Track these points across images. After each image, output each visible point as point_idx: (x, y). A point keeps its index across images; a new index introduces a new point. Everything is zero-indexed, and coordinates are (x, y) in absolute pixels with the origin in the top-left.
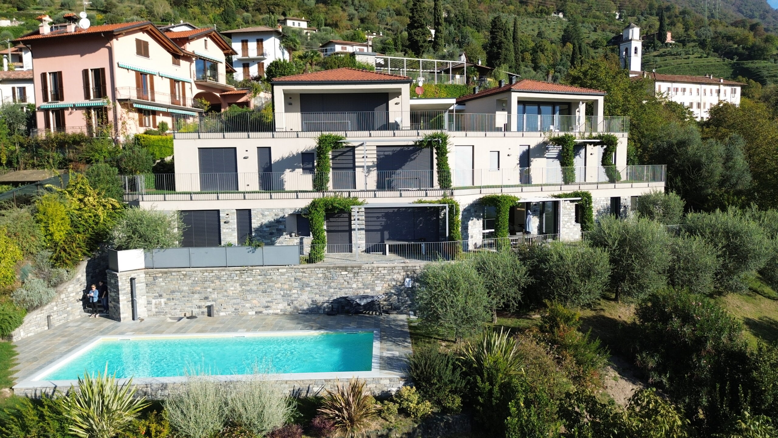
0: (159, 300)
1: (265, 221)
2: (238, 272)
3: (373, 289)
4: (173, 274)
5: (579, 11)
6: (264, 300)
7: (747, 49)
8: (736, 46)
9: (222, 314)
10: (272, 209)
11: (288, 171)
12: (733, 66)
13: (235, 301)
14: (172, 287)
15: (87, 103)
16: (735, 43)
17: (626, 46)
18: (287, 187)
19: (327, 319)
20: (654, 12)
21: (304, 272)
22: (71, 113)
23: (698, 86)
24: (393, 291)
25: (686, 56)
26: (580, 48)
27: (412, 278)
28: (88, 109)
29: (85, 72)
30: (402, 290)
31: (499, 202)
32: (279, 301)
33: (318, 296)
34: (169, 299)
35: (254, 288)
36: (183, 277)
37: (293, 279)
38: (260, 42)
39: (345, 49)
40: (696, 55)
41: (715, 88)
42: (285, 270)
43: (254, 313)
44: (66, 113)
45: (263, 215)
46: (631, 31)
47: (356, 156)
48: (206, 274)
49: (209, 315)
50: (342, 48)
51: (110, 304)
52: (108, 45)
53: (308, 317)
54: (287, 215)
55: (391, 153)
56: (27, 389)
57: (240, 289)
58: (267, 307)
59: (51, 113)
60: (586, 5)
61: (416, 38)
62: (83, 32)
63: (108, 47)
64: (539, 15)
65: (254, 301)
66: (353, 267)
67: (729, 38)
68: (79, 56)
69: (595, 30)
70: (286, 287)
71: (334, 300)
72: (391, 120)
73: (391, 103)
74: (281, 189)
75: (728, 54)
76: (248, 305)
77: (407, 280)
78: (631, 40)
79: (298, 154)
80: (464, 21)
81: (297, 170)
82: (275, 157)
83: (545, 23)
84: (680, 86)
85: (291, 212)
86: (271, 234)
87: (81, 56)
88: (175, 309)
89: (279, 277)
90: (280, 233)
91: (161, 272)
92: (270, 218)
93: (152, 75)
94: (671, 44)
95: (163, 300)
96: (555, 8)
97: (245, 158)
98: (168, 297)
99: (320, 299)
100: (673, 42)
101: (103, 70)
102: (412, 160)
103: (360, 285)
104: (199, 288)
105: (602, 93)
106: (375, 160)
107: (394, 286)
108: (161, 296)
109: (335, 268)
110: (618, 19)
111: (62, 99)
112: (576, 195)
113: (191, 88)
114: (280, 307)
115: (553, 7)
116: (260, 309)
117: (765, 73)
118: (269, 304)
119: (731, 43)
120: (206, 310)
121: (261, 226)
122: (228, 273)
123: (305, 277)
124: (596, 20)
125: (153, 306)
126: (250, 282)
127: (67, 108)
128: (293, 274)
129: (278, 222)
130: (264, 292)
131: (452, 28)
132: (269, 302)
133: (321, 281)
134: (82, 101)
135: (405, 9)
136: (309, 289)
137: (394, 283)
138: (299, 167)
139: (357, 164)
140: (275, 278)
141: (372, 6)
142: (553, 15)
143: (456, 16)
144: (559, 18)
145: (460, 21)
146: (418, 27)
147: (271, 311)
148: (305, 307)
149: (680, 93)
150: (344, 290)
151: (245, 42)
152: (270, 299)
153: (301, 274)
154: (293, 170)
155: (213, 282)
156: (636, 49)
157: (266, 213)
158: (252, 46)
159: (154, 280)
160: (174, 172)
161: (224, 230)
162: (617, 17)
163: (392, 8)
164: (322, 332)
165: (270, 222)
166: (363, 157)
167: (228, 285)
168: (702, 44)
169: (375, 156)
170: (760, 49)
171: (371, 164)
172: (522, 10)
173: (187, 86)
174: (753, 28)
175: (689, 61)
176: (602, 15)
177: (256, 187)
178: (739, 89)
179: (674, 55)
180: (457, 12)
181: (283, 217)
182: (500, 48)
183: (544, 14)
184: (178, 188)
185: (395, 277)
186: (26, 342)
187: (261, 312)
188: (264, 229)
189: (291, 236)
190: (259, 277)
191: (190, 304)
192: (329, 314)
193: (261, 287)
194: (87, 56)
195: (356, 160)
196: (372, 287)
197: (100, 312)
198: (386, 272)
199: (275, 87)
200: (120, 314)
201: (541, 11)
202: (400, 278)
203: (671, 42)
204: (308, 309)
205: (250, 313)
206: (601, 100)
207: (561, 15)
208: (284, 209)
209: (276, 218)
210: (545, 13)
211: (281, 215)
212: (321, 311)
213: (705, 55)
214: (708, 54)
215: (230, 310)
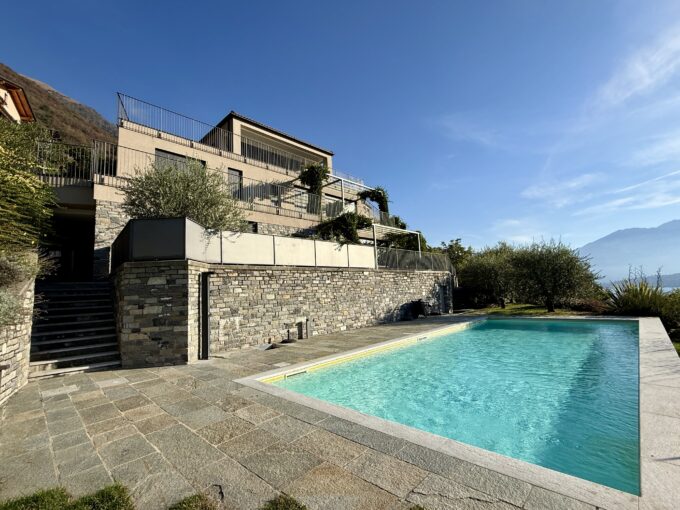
0: (232, 319)
2: (329, 274)
3: (421, 295)
4: (256, 273)
6: (353, 310)
10: (278, 226)
11: (257, 199)
13: (327, 313)
14: (251, 295)
32: (365, 310)
34: (246, 317)
35: (344, 295)
36: (268, 278)
37: (374, 284)
42: (368, 273)
43: (345, 328)
45: (269, 231)
48: (297, 275)
49: (300, 337)
57: (332, 297)
58: (357, 318)
65: (345, 313)
70: (369, 293)
76: (339, 318)
82: (247, 182)
85: (294, 232)
89: (364, 282)
91: (238, 270)
95: (237, 319)
98: (245, 312)
103: (415, 291)
104: (288, 297)
107: (431, 291)
114: (367, 317)
116: (350, 322)
118: (358, 315)
120: (296, 330)
123: (382, 282)
125: (222, 332)
126: (340, 287)
128: (374, 277)
130: (353, 300)
132: (357, 312)
133: (393, 286)
138: (268, 198)
147: (359, 324)
152: (358, 309)
154: (262, 199)
155: (304, 287)
157: (273, 230)
159: (225, 283)
167: (320, 291)
185: (430, 282)
187: (351, 326)
190: (348, 281)
200: (186, 346)
202: (433, 283)
208: (289, 227)
211: (286, 233)
215: (323, 326)
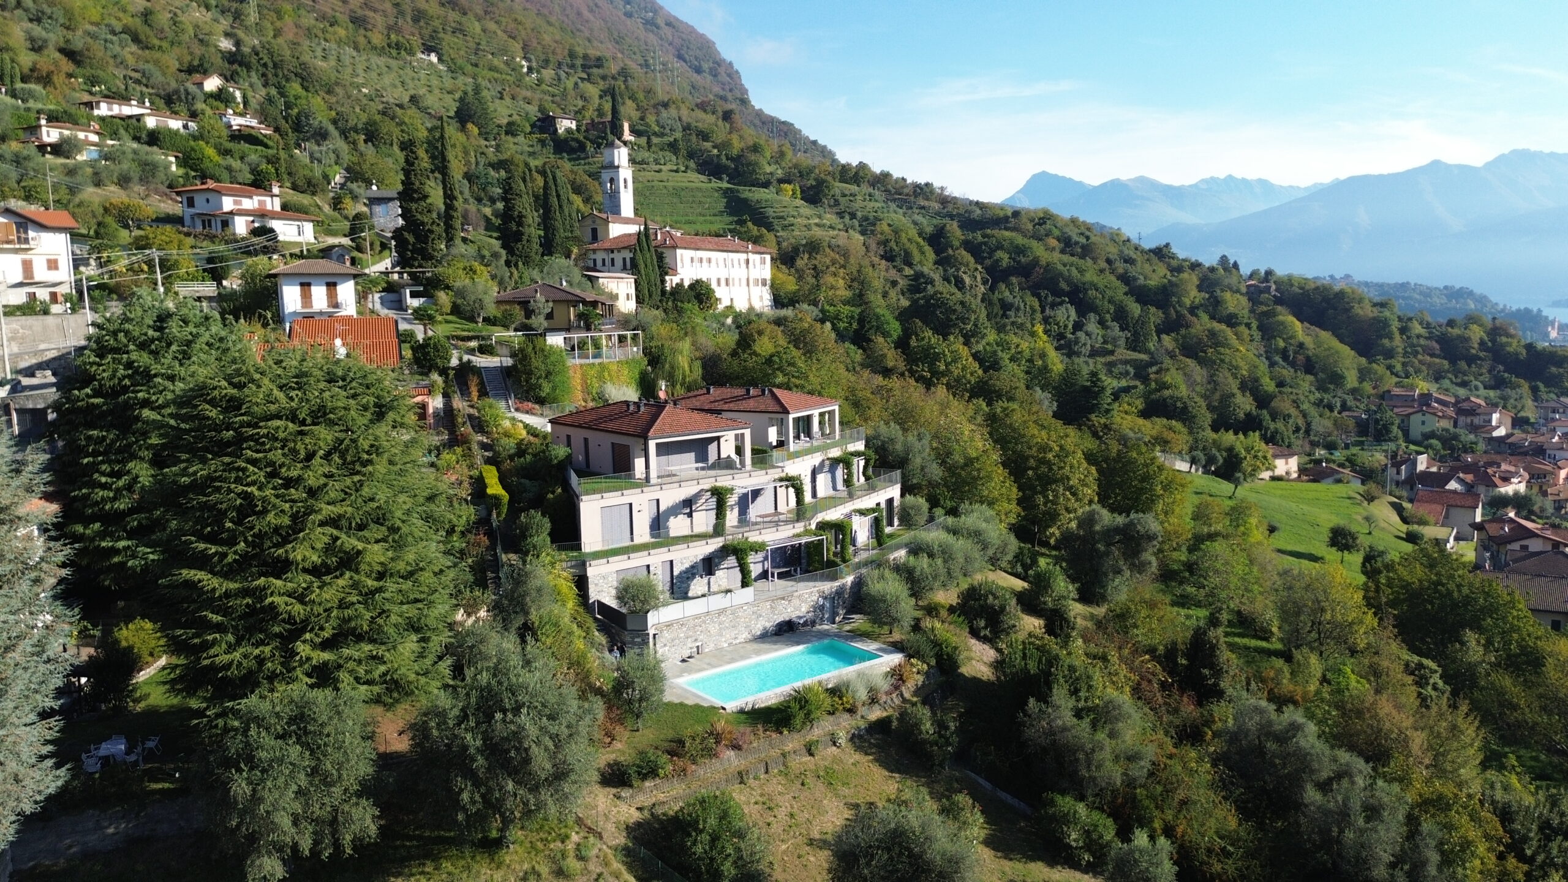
1: (683, 568)
3: (800, 611)
4: (674, 625)
5: (462, 52)
6: (733, 634)
7: (731, 159)
9: (707, 650)
10: (689, 557)
11: (672, 518)
13: (715, 638)
14: (673, 636)
16: (714, 147)
17: (612, 175)
20: (579, 62)
21: (759, 606)
23: (725, 255)
24: (811, 610)
25: (657, 167)
27: (823, 597)
30: (817, 608)
32: (743, 632)
33: (767, 623)
34: (670, 647)
35: (727, 625)
37: (751, 613)
38: (331, 286)
40: (669, 166)
41: (743, 256)
42: (746, 607)
45: (682, 563)
46: (616, 152)
49: (698, 653)
50: (236, 203)
54: (699, 561)
57: (718, 628)
60: (471, 39)
64: (394, 52)
65: (728, 636)
66: (788, 597)
67: (704, 136)
70: (747, 620)
71: (778, 624)
72: (723, 457)
73: (722, 440)
75: (710, 168)
76: (723, 640)
77: (820, 599)
78: (618, 167)
79: (680, 502)
81: (679, 517)
82: (662, 508)
83: (408, 71)
84: (704, 254)
85: (701, 558)
86: (688, 578)
88: (675, 653)
89: (743, 614)
90: (693, 576)
91: (666, 626)
92: (687, 565)
94: (631, 143)
95: (667, 649)
96: (421, 42)
97: (639, 511)
98: (670, 644)
100: (632, 138)
103: (793, 609)
104: (692, 633)
106: (737, 499)
107: (812, 606)
108: (665, 645)
109: (777, 599)
112: (874, 510)
114: (745, 635)
115: (416, 41)
116: (731, 641)
118: (737, 636)
119: (708, 145)
120: (695, 650)
121: (681, 573)
122: (710, 617)
123: (759, 610)
124: (496, 75)
126: (725, 621)
128: (752, 609)
129: (692, 567)
130: (734, 627)
133: (771, 611)
136: (761, 618)
137: (812, 603)
138: (680, 513)
140: (740, 614)
142: (419, 55)
144: (431, 63)
147: (738, 641)
148: (760, 632)
149: (705, 263)
150: (783, 615)
151: (305, 286)
153: (756, 608)
154: (676, 517)
156: (625, 181)
157: (685, 561)
158: (319, 293)
160: (579, 533)
162: (525, 70)
165: (687, 569)
167: (711, 626)
170: (752, 165)
171: (733, 503)
172: (361, 39)
174: (727, 116)
175: (663, 176)
176: (501, 65)
178: (768, 258)
179: (639, 163)
183: (403, 52)
188: (683, 575)
189: (702, 577)
190: (730, 616)
191: (685, 647)
193: (732, 624)
196: (798, 609)
198: (808, 596)
201: (398, 46)
202: (816, 598)
204: (762, 634)
205: (726, 647)
206: (836, 409)
207: (434, 58)
208: (697, 556)
209: (691, 564)
210: (405, 49)
211: (695, 561)
212: (769, 634)
213: (682, 168)
214: (686, 167)
215: (712, 645)
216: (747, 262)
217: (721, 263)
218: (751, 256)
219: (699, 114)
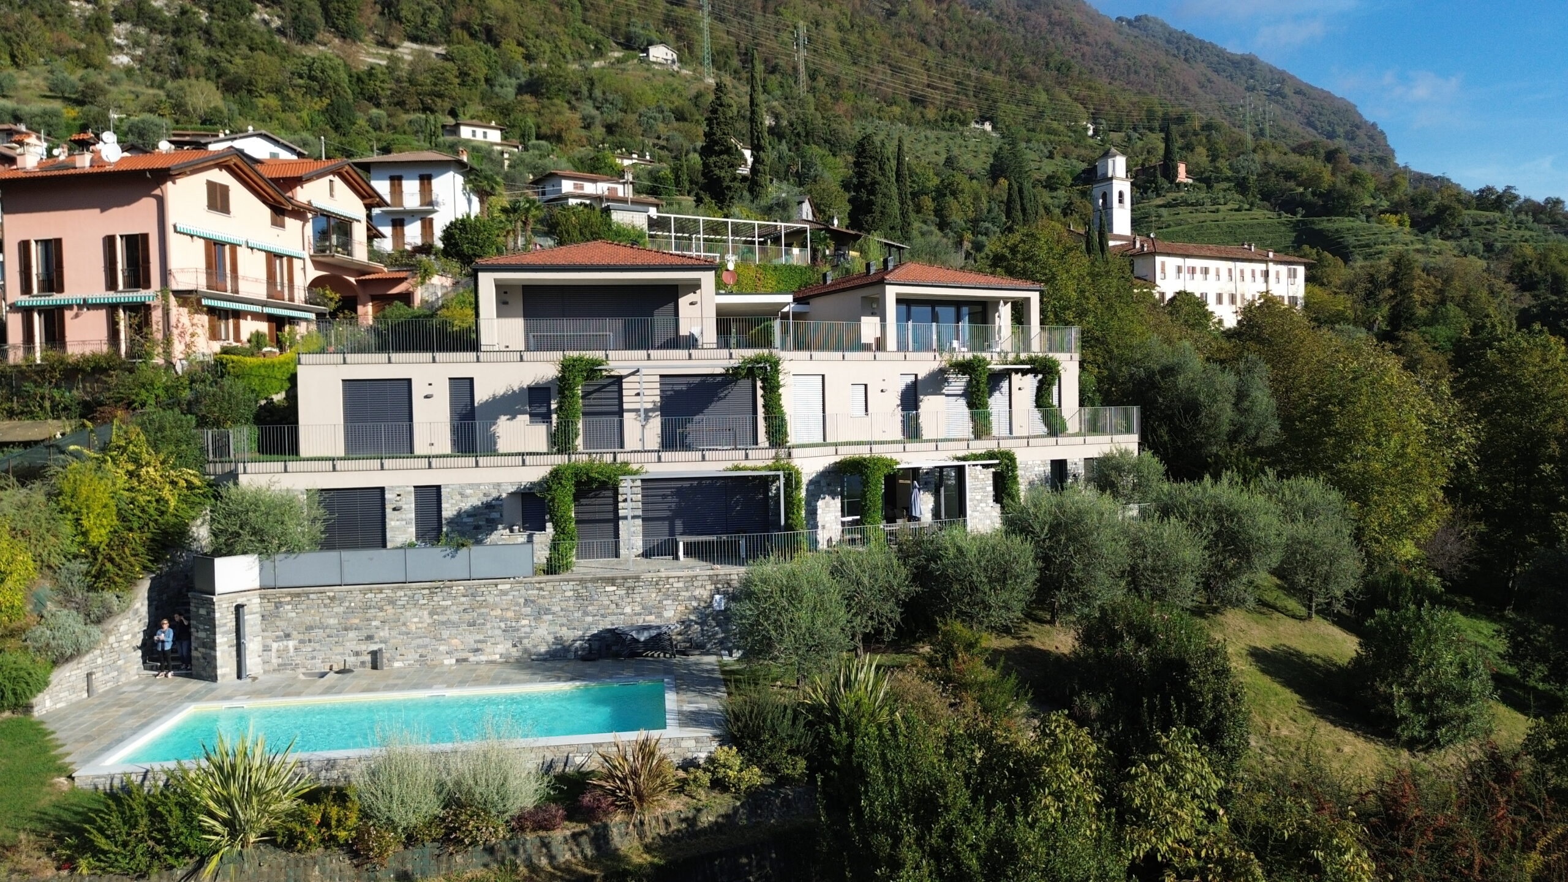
0: (285, 643)
1: (466, 505)
2: (427, 591)
3: (659, 615)
4: (311, 596)
5: (1020, 119)
6: (471, 639)
7: (1321, 195)
8: (1301, 189)
9: (397, 664)
10: (479, 485)
11: (503, 418)
12: (1295, 226)
13: (420, 641)
14: (308, 620)
15: (111, 297)
16: (1299, 185)
17: (1104, 189)
18: (502, 447)
19: (581, 666)
20: (1156, 124)
21: (541, 589)
22: (77, 316)
23: (1230, 264)
24: (692, 617)
25: (1214, 208)
26: (1020, 191)
27: (725, 593)
28: (112, 309)
29: (110, 241)
30: (708, 616)
31: (867, 467)
32: (498, 639)
33: (565, 629)
34: (302, 642)
35: (455, 618)
36: (328, 601)
37: (522, 601)
38: (425, 180)
39: (582, 188)
40: (1230, 206)
41: (1260, 267)
42: (508, 586)
43: (453, 661)
44: (68, 314)
45: (462, 494)
46: (1110, 161)
47: (625, 392)
48: (369, 595)
49: (375, 667)
50: (576, 187)
51: (194, 653)
52: (157, 192)
53: (548, 664)
54: (504, 495)
55: (684, 388)
56: (98, 777)
57: (429, 621)
58: (477, 650)
59: (36, 316)
60: (1033, 108)
61: (717, 172)
62: (108, 168)
63: (156, 197)
64: (947, 125)
65: (455, 641)
66: (625, 579)
67: (1289, 175)
68: (98, 211)
69: (1051, 156)
70: (510, 614)
71: (593, 636)
72: (684, 331)
73: (683, 302)
74: (491, 450)
75: (1288, 205)
76: (443, 648)
77: (717, 597)
78: (1112, 178)
79: (521, 389)
80: (807, 135)
81: (520, 417)
82: (481, 395)
83: (959, 141)
84: (1198, 263)
85: (511, 489)
86: (477, 528)
87: (102, 211)
88: (313, 658)
89: (497, 599)
90: (492, 526)
91: (289, 594)
92: (474, 500)
93: (234, 247)
94: (1186, 185)
95: (291, 644)
96: (977, 113)
97: (426, 397)
98: (301, 637)
99: (569, 635)
100: (1190, 181)
101: (145, 237)
102: (720, 399)
103: (638, 609)
104: (357, 621)
105: (1037, 286)
106: (658, 399)
107: (695, 608)
108: (288, 636)
109: (595, 580)
110: (1092, 137)
111: (60, 289)
112: (991, 455)
113: (304, 269)
114: (499, 649)
115: (972, 111)
116: (465, 655)
117: (1351, 240)
118: (480, 646)
119: (1291, 184)
120: (368, 658)
121: (459, 514)
122: (409, 593)
123: (543, 597)
124: (1052, 137)
125: (274, 654)
126: (447, 608)
127: (70, 307)
128: (523, 592)
129: (489, 506)
130: (472, 624)
131: (784, 147)
132: (479, 641)
133: (571, 602)
134: (99, 292)
135: (694, 109)
136: (550, 617)
137: (695, 604)
138: (523, 413)
139: (625, 406)
140: (490, 599)
141: (627, 100)
142: (973, 125)
143: (792, 125)
144: (984, 131)
145: (798, 135)
146: (721, 153)
147: (483, 658)
148: (543, 649)
149: (1198, 275)
150: (610, 618)
151: (396, 181)
152: (481, 637)
153: (536, 592)
154: (513, 417)
155: (381, 609)
156: (1121, 194)
157: (468, 492)
158: (411, 188)
159: (277, 608)
160: (296, 422)
161: (393, 523)
162: (1090, 133)
163: (667, 106)
164: (578, 683)
165: (475, 508)
166: (638, 394)
167: (409, 614)
168: (1242, 186)
169: (658, 392)
170: (1343, 197)
171: (650, 406)
172: (916, 115)
173: (298, 265)
174: (1331, 156)
175: (1220, 216)
176: (1062, 128)
177: (447, 449)
178: (1301, 270)
179: (1192, 205)
180: (793, 117)
181: (498, 499)
182: (872, 192)
183: (956, 124)
184: (304, 452)
185: (697, 593)
186: (59, 716)
187: (465, 660)
188: (465, 520)
189: (512, 531)
190: (463, 599)
191: (340, 649)
192: (584, 659)
193: (467, 617)
194: (114, 211)
195: (625, 399)
196: (658, 609)
197: (174, 668)
198: (681, 585)
199: (481, 275)
200: (215, 668)
201: (952, 119)
202: (706, 594)
203: (1186, 180)
204: (547, 652)
205: (446, 662)
206: (1035, 298)
207: (988, 127)
208: (499, 485)
209: (485, 500)
210: (959, 121)
211: (495, 494)
212: (572, 655)
213: (1247, 206)
214: (1252, 205)
215: (412, 656)
216: (1266, 274)
217: (1224, 274)
218: (1273, 268)
219: (1294, 157)
